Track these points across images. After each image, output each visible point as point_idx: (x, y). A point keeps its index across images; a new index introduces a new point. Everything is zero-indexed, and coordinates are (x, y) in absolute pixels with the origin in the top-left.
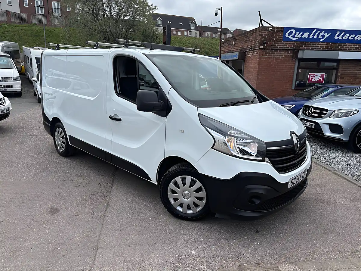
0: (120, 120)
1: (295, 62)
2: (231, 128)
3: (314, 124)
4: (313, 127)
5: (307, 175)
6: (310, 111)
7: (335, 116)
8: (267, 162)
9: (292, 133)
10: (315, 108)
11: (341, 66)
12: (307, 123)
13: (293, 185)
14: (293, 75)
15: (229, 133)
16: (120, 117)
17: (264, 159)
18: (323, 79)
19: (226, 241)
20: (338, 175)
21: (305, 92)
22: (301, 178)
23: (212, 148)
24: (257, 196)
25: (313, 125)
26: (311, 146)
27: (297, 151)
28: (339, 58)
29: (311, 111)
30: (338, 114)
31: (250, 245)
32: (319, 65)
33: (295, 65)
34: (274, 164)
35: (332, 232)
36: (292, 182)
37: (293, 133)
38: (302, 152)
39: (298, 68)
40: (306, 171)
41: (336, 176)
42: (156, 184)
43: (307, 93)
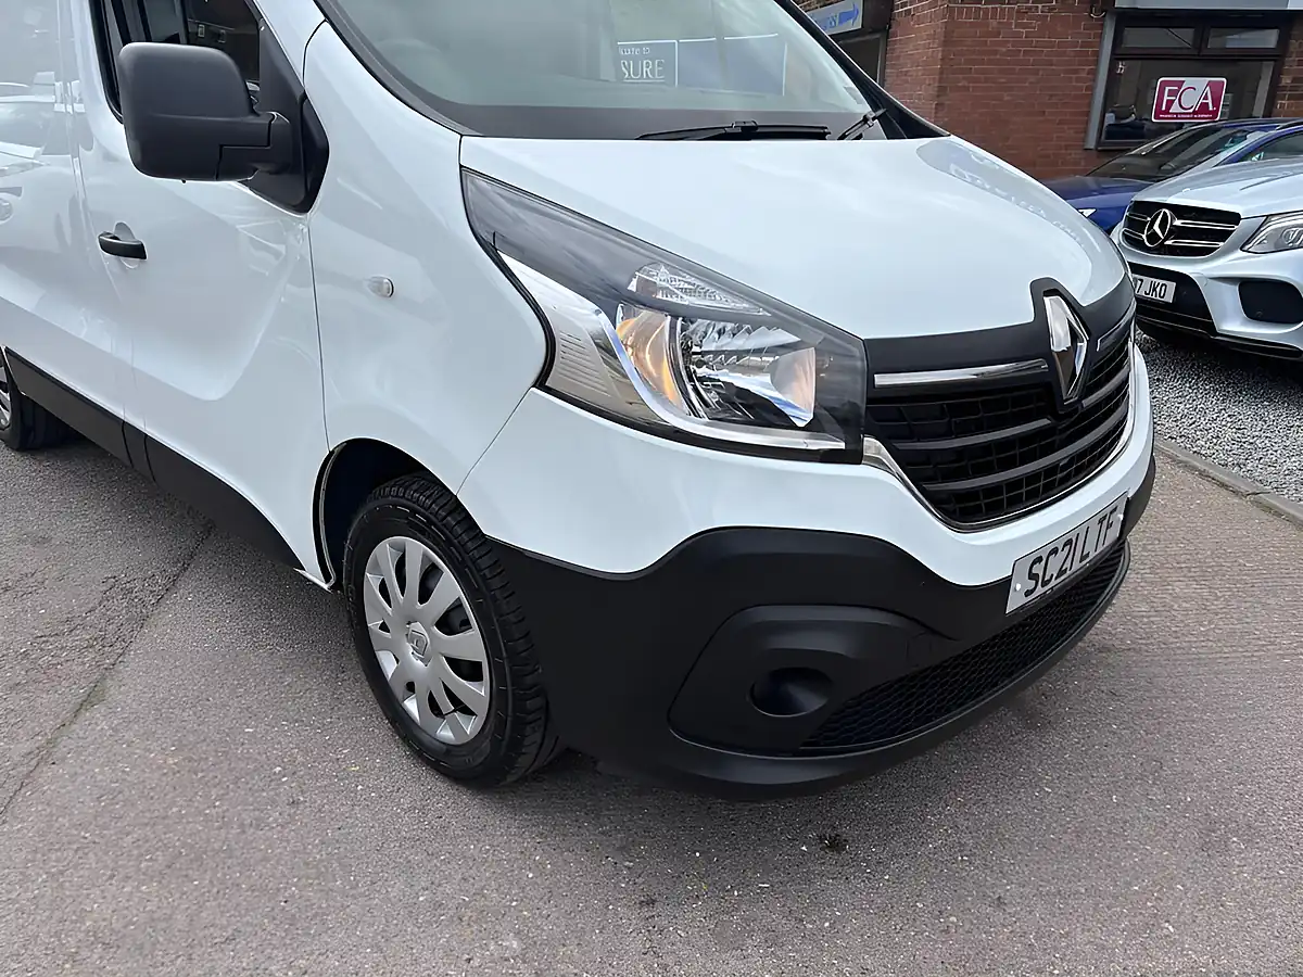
0: (137, 252)
1: (1102, 25)
2: (658, 256)
3: (1172, 286)
4: (1169, 298)
5: (1126, 527)
6: (1156, 227)
7: (1267, 246)
8: (877, 463)
9: (1045, 289)
10: (1180, 211)
11: (1294, 45)
12: (1142, 280)
13: (1040, 590)
14: (1091, 89)
15: (633, 287)
16: (138, 236)
17: (852, 447)
18: (1216, 103)
19: (645, 911)
20: (1278, 514)
21: (1139, 156)
22: (1090, 548)
23: (541, 383)
24: (810, 671)
25: (1169, 292)
26: (1154, 382)
27: (1069, 394)
28: (1290, 7)
29: (1163, 226)
30: (1283, 233)
31: (773, 940)
32: (1201, 40)
33: (1100, 44)
34: (923, 474)
35: (1251, 834)
36: (1033, 576)
37: (1049, 293)
38: (1097, 406)
39: (1116, 57)
40: (1122, 507)
41: (1264, 516)
42: (326, 587)
43: (1146, 162)
